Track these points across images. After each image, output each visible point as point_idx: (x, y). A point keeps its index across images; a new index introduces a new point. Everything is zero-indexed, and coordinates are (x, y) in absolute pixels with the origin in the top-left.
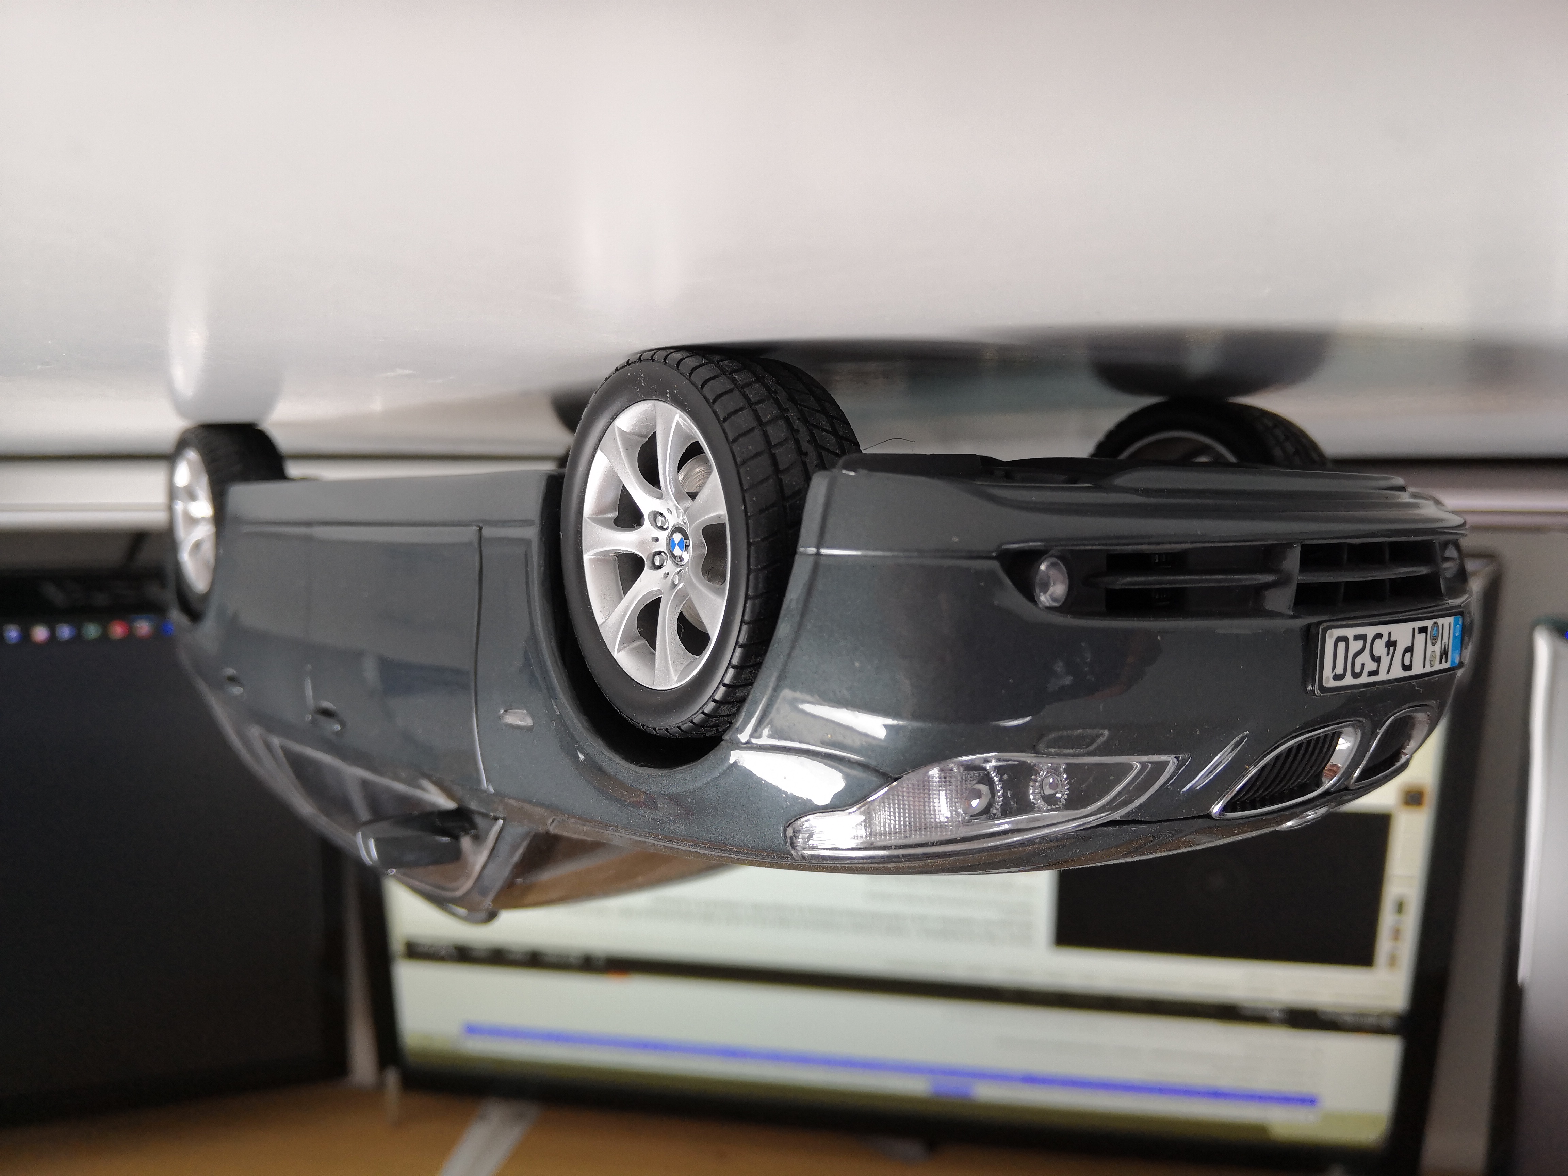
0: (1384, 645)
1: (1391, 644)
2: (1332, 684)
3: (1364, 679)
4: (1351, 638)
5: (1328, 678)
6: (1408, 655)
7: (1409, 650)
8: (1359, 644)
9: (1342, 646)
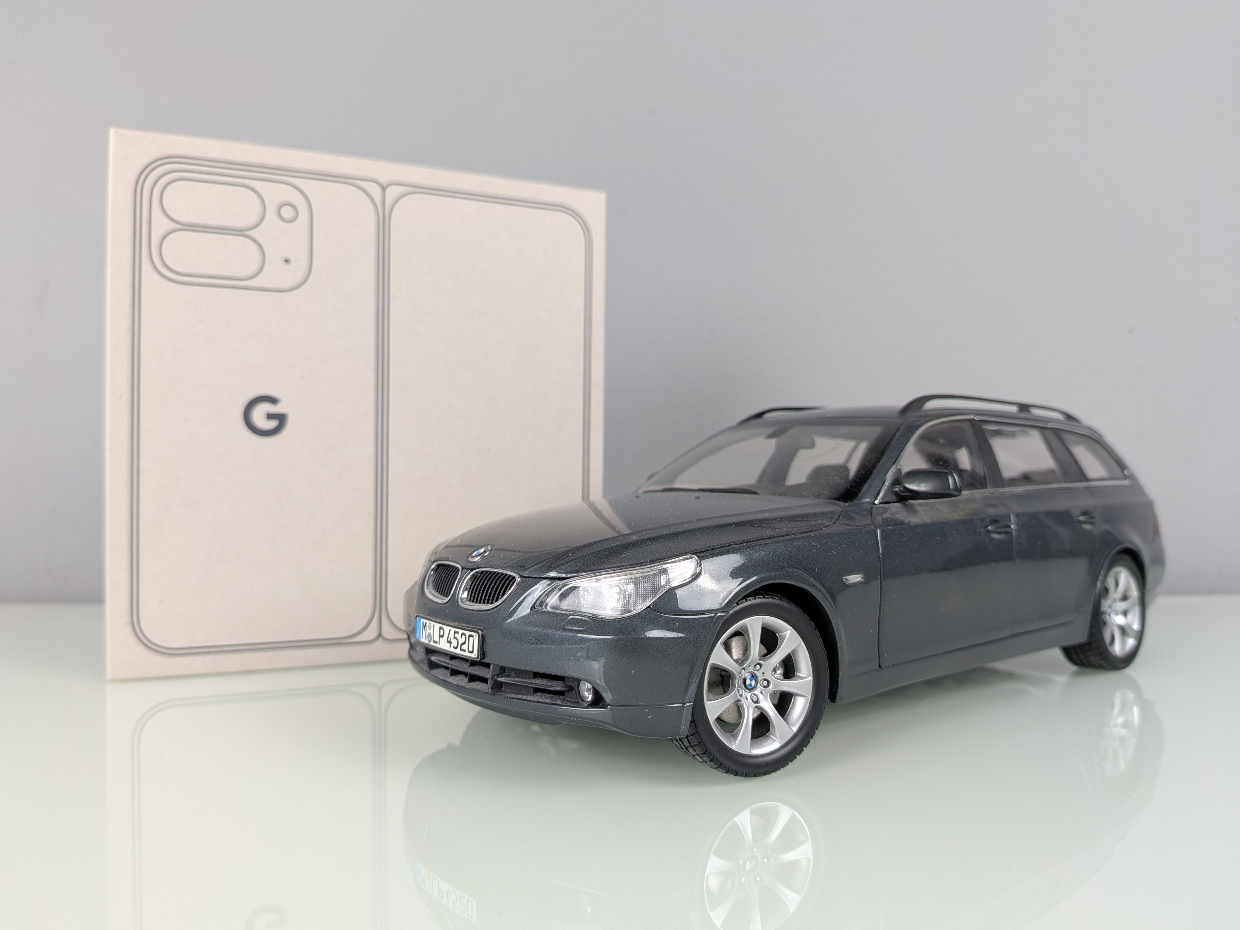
0: (453, 643)
1: (450, 642)
2: (474, 634)
3: (461, 631)
4: (467, 651)
5: (476, 637)
6: (442, 634)
7: (441, 636)
8: (463, 647)
9: (471, 649)
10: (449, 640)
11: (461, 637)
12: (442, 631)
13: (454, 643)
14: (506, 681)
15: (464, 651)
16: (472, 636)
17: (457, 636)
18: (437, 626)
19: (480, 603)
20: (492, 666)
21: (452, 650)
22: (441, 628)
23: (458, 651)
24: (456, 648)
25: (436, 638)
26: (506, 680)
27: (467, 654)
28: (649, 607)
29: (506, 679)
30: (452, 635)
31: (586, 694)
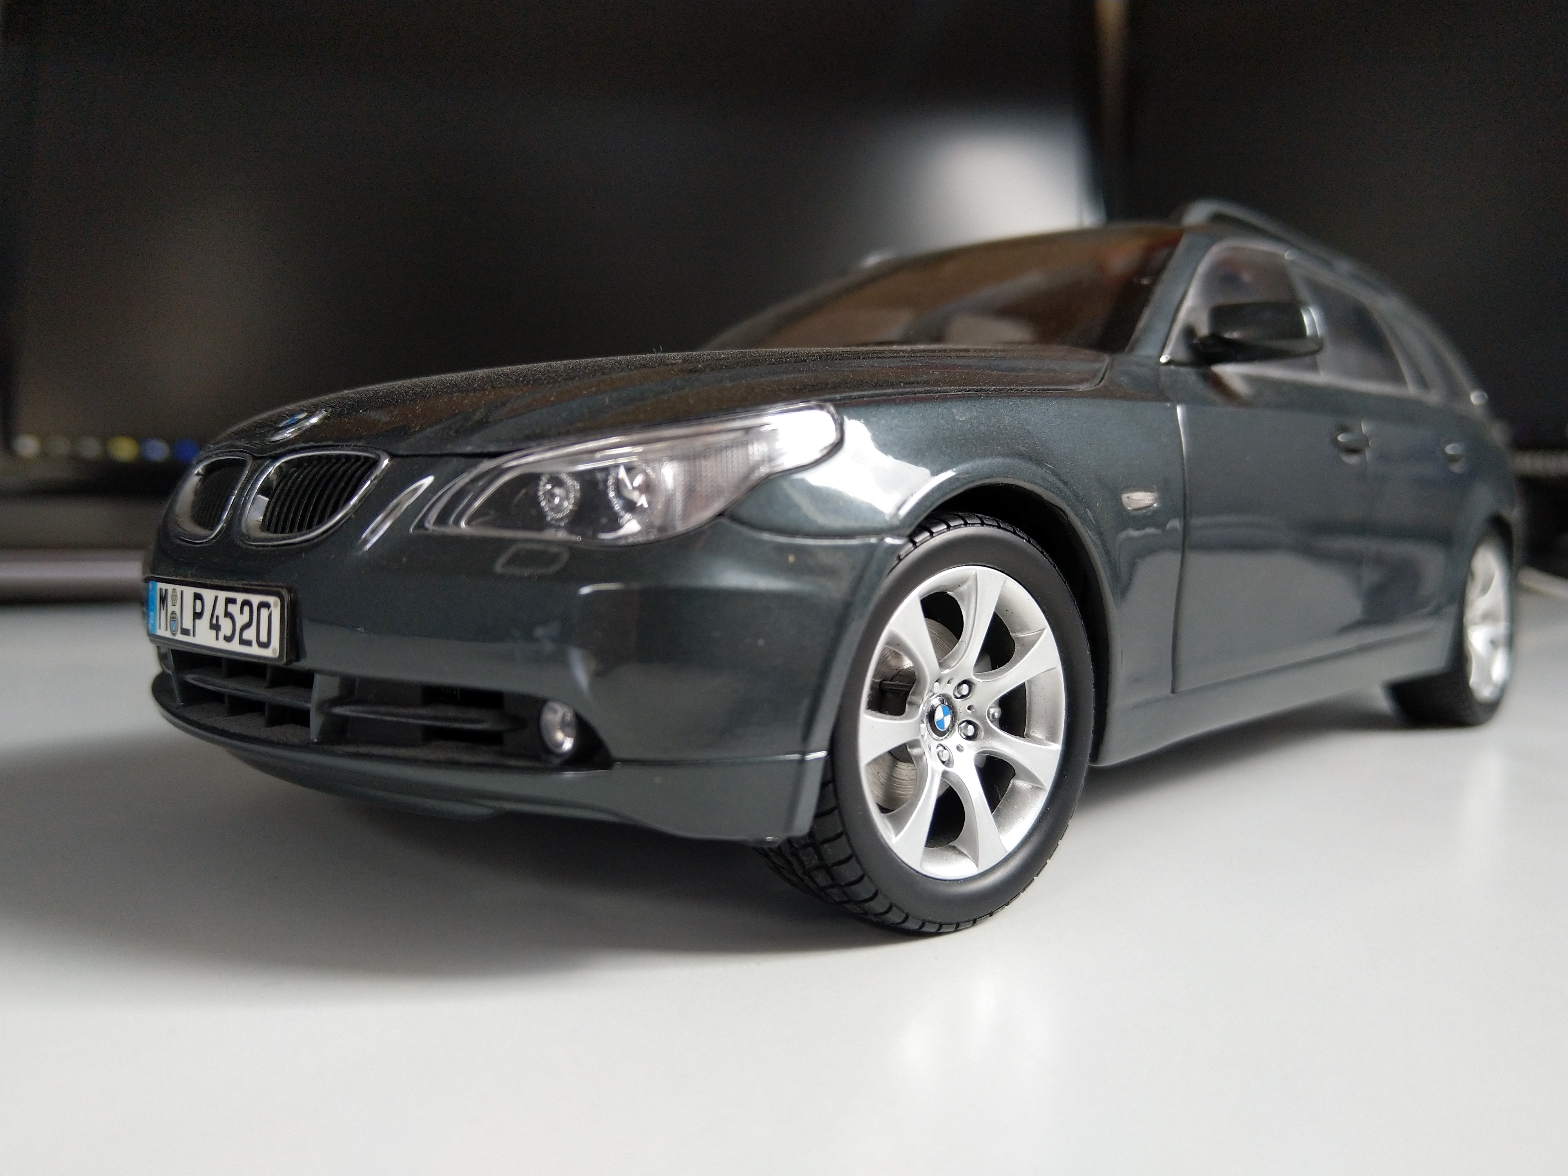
0: (223, 628)
1: (215, 627)
2: (272, 600)
3: (240, 597)
4: (254, 643)
5: (276, 606)
6: (198, 610)
7: (198, 616)
8: (246, 635)
9: (264, 638)
10: (214, 622)
11: (242, 612)
12: (198, 602)
13: (226, 627)
14: (354, 714)
15: (248, 643)
16: (267, 605)
17: (234, 609)
18: (189, 592)
19: (291, 531)
20: (318, 679)
21: (222, 645)
22: (197, 597)
23: (235, 646)
24: (228, 639)
25: (188, 623)
26: (351, 711)
27: (255, 650)
28: (721, 514)
29: (353, 708)
30: (220, 611)
31: (559, 736)
